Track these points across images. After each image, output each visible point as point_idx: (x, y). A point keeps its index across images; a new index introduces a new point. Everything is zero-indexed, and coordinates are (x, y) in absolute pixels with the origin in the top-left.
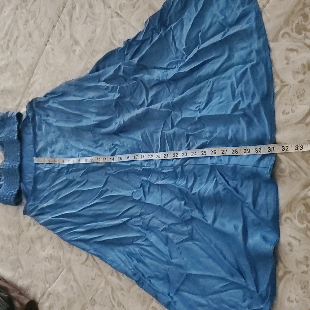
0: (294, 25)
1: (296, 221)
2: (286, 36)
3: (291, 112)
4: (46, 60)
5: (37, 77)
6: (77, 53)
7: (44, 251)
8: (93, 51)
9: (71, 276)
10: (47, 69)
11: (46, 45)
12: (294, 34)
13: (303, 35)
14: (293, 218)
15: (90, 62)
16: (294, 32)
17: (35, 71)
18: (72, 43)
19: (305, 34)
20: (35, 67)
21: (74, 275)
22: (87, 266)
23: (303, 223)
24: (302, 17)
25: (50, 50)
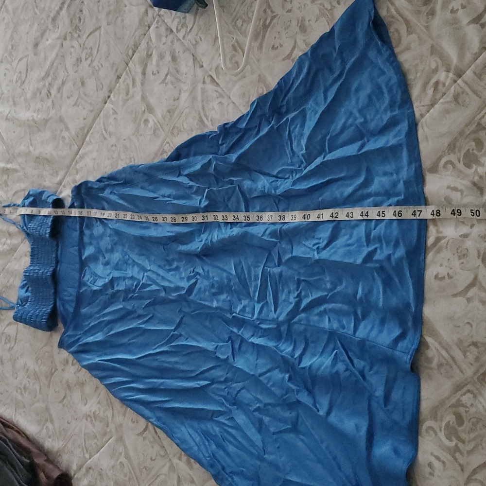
0: (462, 154)
1: (442, 435)
2: (450, 166)
3: (447, 277)
4: (104, 124)
5: (90, 148)
6: (150, 125)
7: (86, 404)
8: (174, 127)
9: (121, 449)
10: (105, 139)
11: (105, 103)
12: (461, 166)
13: (473, 170)
14: (438, 431)
15: (168, 143)
16: (462, 162)
17: (87, 139)
18: (143, 109)
19: (476, 170)
20: (88, 132)
21: (125, 447)
22: (144, 439)
23: (451, 440)
24: (474, 144)
25: (111, 112)
